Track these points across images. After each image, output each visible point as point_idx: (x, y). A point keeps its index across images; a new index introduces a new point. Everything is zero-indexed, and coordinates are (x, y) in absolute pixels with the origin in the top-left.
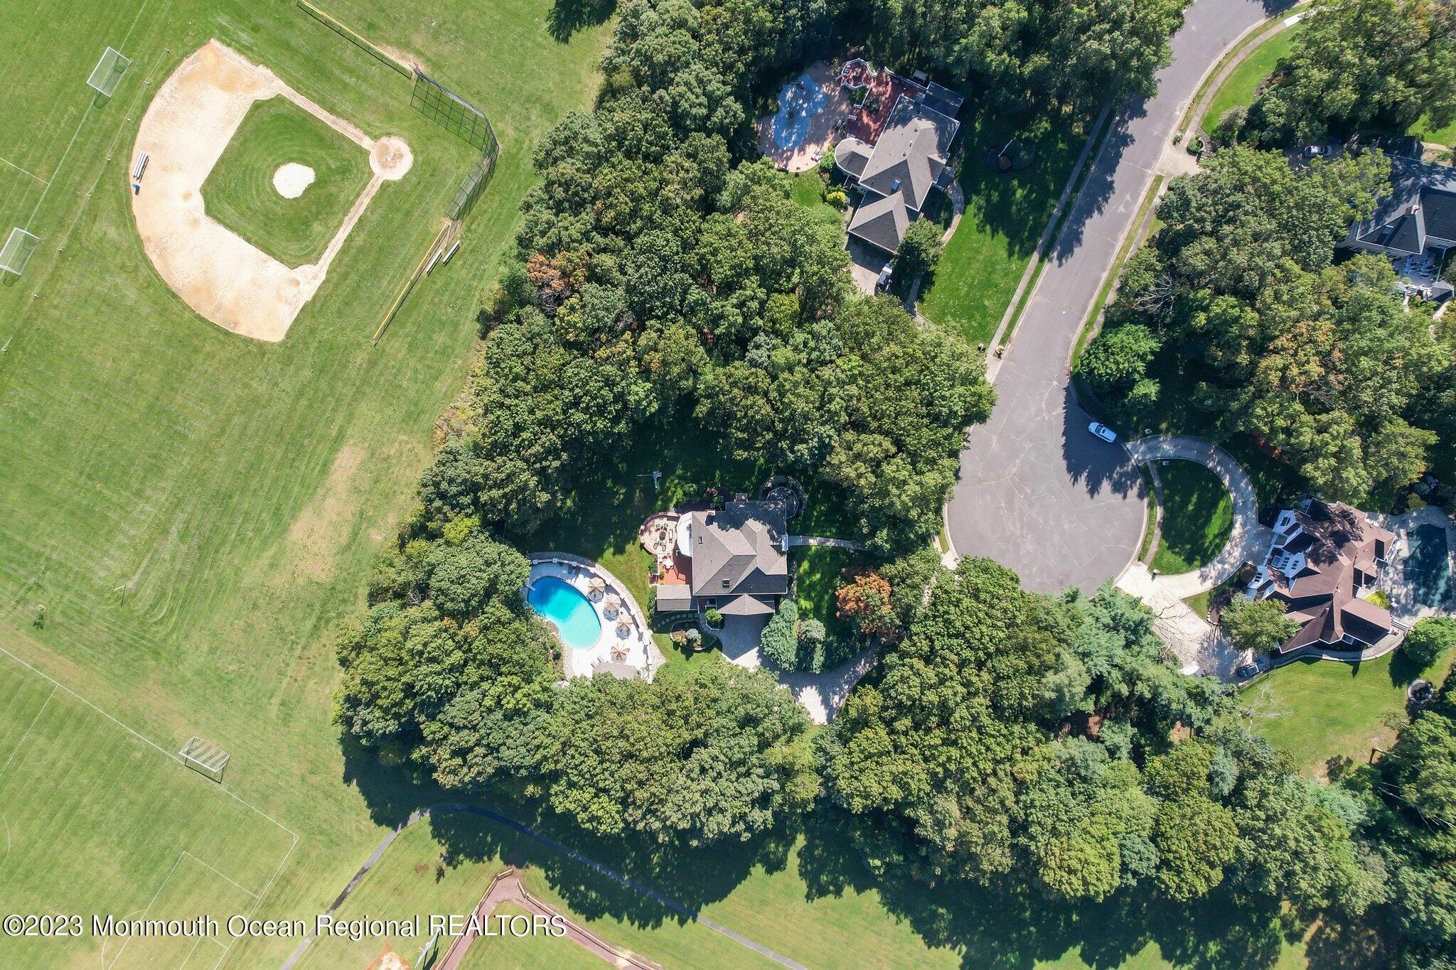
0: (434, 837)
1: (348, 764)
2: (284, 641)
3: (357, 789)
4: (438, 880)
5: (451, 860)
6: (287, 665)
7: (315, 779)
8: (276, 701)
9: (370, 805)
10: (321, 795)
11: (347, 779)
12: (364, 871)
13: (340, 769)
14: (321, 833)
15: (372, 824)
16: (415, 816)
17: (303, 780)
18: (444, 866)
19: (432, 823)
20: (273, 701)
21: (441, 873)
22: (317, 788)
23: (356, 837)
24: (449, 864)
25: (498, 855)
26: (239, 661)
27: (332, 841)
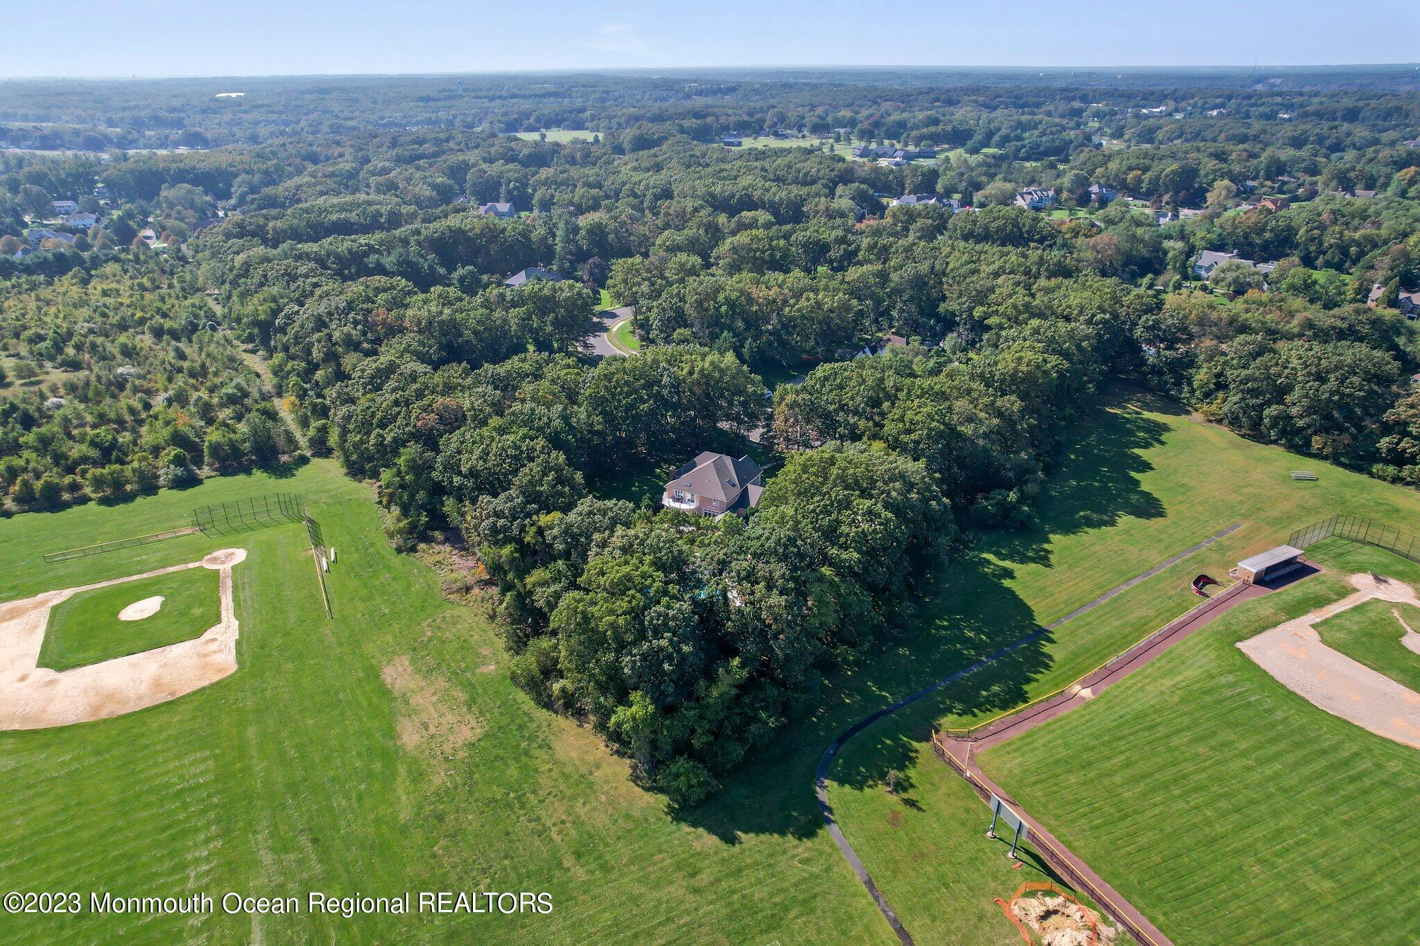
0: (861, 789)
1: (711, 829)
2: (509, 806)
3: (752, 835)
4: (920, 809)
5: (901, 786)
6: (539, 819)
7: (704, 879)
8: (568, 862)
9: (782, 833)
10: (732, 881)
11: (731, 840)
12: (870, 884)
13: (711, 841)
14: (786, 909)
15: (807, 843)
16: (822, 795)
17: (696, 891)
18: (905, 796)
19: (842, 782)
20: (567, 864)
21: (911, 803)
22: (718, 880)
23: (815, 869)
24: (905, 790)
25: (914, 743)
26: (484, 871)
27: (805, 901)
